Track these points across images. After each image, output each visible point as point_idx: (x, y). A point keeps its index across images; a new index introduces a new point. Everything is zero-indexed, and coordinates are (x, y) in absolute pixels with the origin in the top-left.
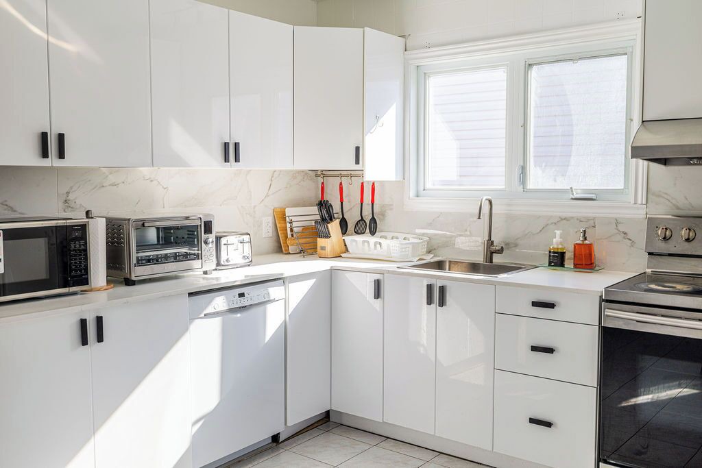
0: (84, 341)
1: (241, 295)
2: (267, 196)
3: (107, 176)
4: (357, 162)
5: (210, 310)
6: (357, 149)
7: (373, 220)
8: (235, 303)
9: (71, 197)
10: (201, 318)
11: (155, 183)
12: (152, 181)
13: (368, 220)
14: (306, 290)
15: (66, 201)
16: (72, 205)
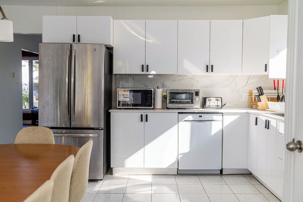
0: (142, 121)
1: (201, 116)
2: (246, 85)
3: (176, 78)
4: (266, 71)
5: (186, 119)
6: (266, 65)
7: (283, 97)
8: (197, 119)
9: (164, 83)
10: (183, 121)
11: (194, 80)
12: (193, 79)
13: (281, 97)
14: (234, 119)
15: (163, 85)
16: (165, 86)
